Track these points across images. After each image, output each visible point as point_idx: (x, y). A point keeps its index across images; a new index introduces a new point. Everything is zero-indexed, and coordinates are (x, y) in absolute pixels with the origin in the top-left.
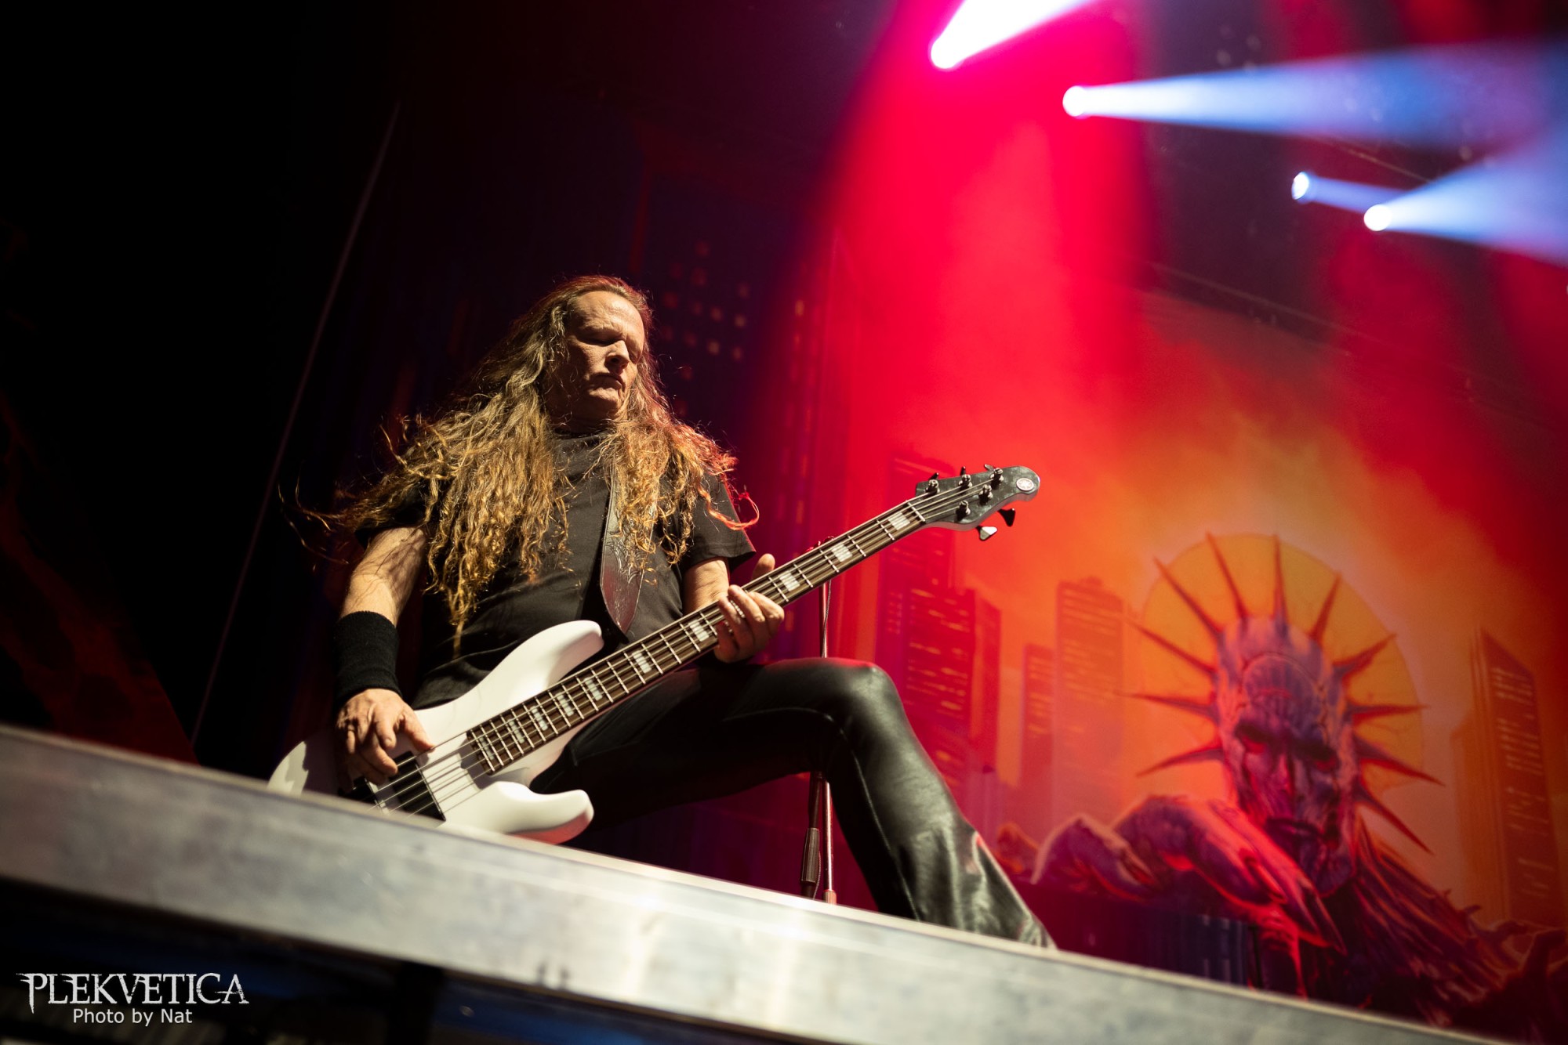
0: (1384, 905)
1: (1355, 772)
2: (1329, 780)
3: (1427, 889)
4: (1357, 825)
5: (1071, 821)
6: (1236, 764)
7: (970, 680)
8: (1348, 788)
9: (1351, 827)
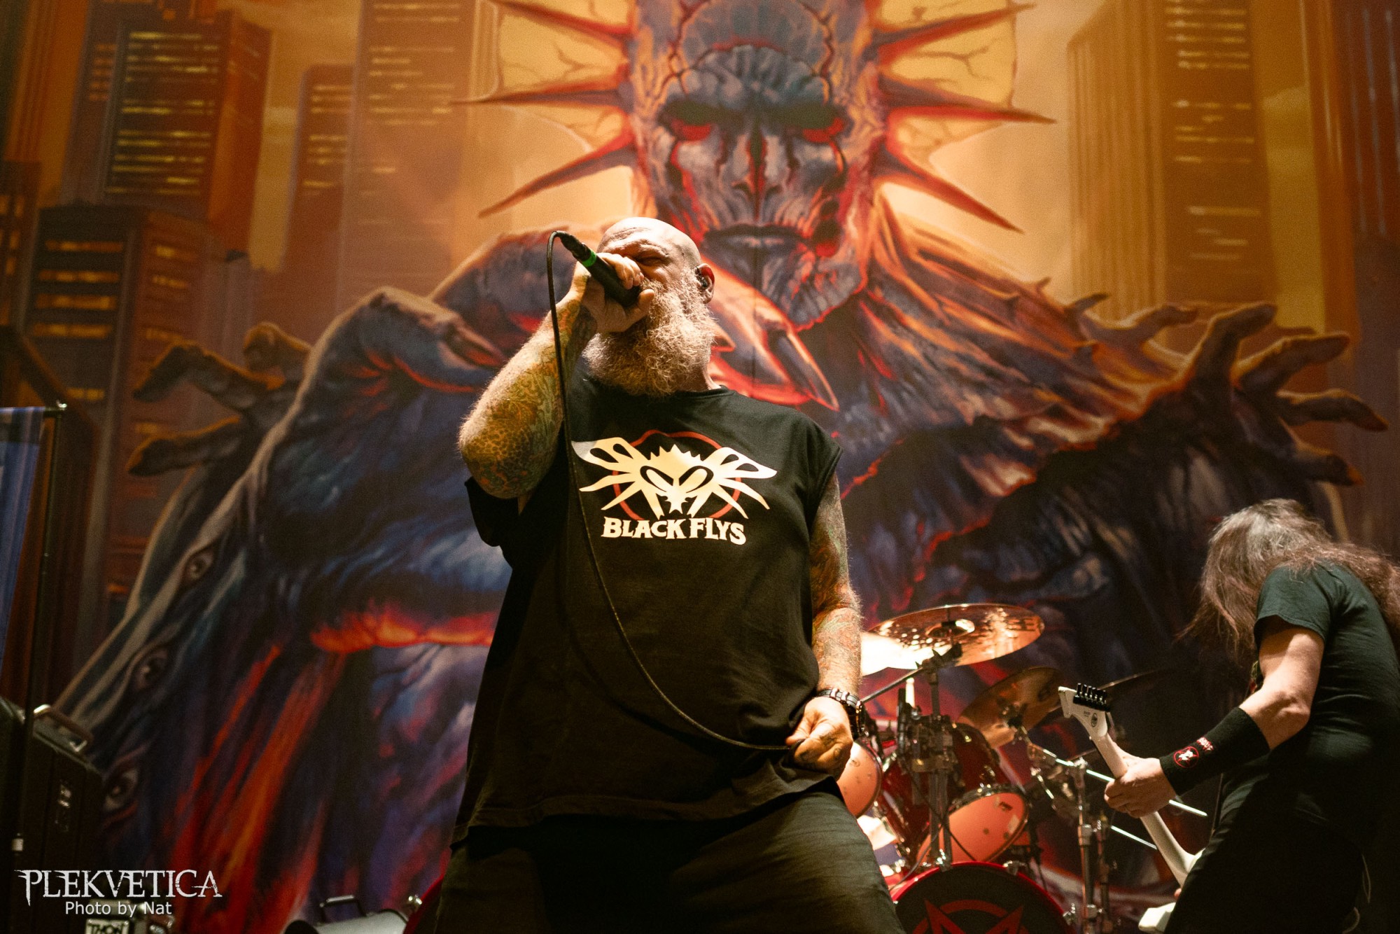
0: (914, 324)
1: (878, 133)
2: (827, 154)
3: (1004, 285)
4: (876, 213)
5: (366, 300)
6: (659, 165)
7: (213, 140)
8: (864, 160)
9: (864, 216)
